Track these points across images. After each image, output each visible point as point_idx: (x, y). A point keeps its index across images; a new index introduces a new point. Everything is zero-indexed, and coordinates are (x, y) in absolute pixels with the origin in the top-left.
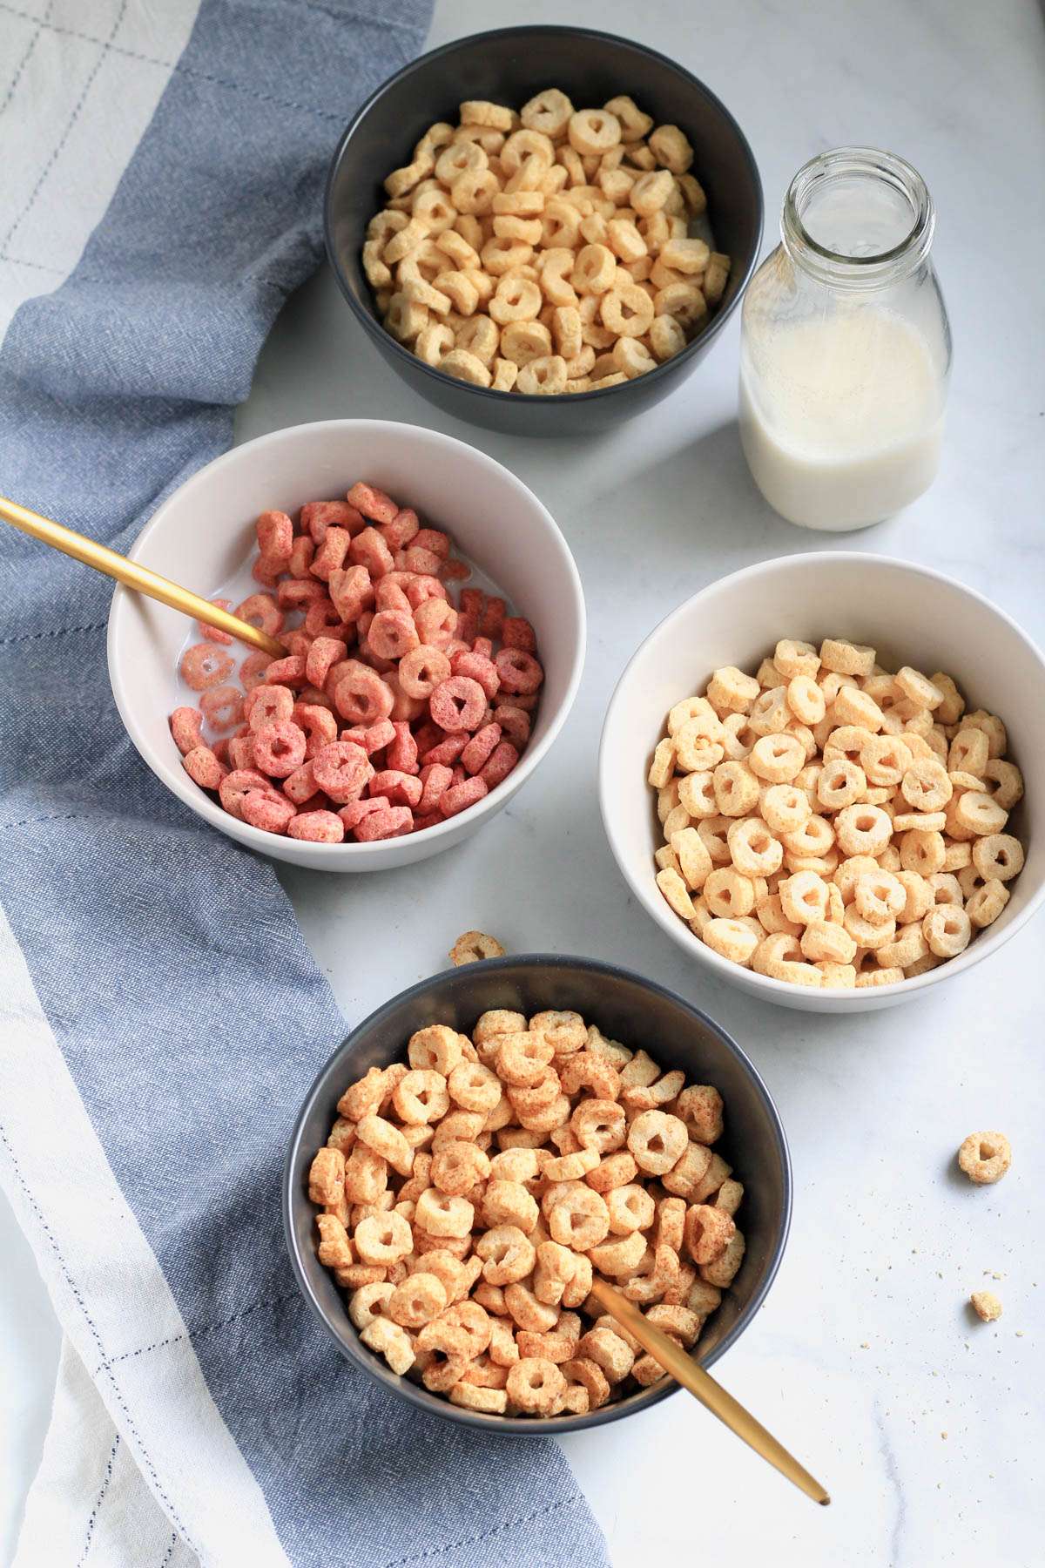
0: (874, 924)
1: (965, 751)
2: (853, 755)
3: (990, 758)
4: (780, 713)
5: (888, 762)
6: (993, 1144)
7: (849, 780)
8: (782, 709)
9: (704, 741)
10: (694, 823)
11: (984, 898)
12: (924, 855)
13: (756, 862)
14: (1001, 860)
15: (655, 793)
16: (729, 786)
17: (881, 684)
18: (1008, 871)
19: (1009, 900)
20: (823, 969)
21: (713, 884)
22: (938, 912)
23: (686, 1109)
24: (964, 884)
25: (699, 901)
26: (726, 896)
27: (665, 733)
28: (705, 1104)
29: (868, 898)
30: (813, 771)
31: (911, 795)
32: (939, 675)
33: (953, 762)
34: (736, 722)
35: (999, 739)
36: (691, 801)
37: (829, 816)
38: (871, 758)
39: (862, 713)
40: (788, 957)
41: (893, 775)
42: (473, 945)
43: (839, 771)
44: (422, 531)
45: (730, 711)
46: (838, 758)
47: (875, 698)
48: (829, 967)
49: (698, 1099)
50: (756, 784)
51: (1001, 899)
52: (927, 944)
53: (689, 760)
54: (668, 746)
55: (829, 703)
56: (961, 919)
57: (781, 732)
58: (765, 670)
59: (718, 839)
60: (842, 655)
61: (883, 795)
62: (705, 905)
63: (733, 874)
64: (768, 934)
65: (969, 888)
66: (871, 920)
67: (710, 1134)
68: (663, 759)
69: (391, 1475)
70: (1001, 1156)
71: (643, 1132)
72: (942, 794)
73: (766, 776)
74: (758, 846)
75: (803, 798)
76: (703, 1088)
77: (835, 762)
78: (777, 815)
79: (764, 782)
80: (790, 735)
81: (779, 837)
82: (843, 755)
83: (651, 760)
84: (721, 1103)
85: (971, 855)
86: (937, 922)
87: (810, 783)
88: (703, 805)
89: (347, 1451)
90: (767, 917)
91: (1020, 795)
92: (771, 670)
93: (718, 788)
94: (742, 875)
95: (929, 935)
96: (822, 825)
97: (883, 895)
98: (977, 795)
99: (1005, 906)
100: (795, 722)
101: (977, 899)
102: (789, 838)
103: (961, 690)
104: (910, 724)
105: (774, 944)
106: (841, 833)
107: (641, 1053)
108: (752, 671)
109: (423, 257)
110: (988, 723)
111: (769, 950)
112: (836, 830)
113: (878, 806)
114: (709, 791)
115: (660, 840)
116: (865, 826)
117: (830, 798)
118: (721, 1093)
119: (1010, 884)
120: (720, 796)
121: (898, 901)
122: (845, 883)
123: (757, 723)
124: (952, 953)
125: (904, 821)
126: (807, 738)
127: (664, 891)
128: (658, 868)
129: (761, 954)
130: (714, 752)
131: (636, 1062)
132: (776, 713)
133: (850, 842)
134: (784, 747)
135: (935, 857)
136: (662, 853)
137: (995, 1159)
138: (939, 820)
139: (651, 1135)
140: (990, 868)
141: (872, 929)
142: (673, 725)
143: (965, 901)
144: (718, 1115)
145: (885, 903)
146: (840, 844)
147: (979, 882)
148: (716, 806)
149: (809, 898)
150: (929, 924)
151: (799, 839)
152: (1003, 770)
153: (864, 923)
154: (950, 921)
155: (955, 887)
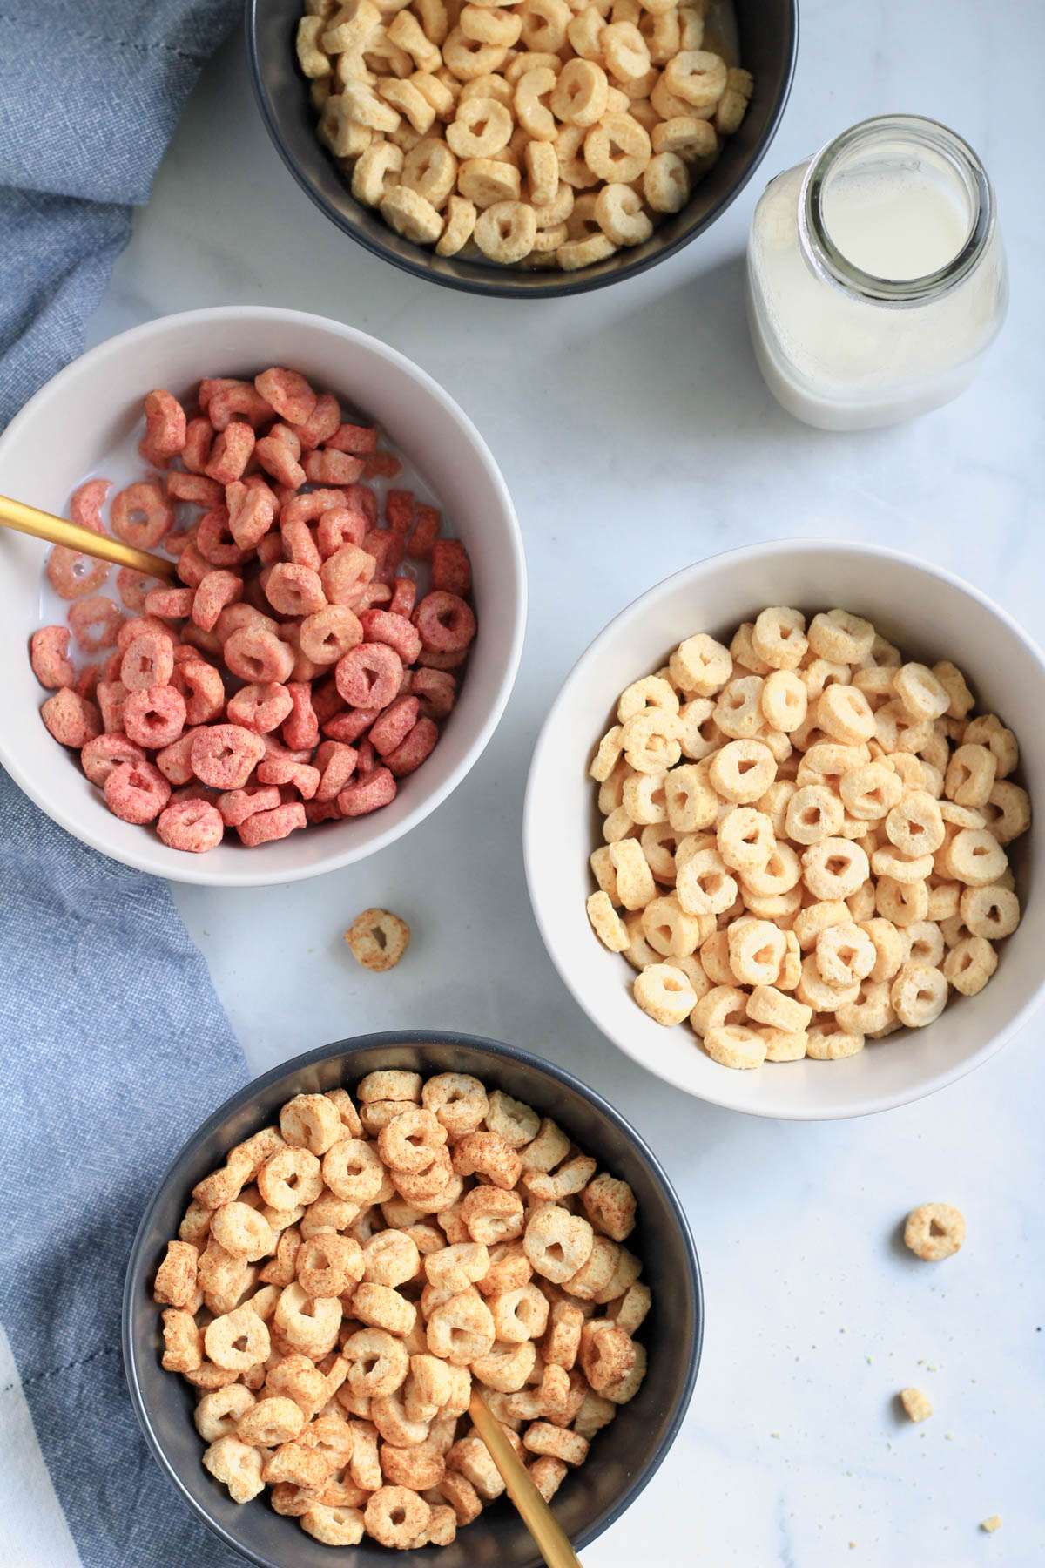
0: (834, 989)
1: (967, 773)
2: (833, 780)
3: (996, 779)
4: (751, 718)
5: (875, 794)
6: (944, 1223)
7: (823, 816)
8: (753, 714)
9: (659, 742)
10: (637, 832)
11: (967, 961)
12: (903, 902)
13: (704, 906)
14: (994, 913)
15: (596, 787)
16: (683, 797)
17: (877, 679)
18: (997, 930)
19: (996, 970)
20: (768, 1039)
21: (653, 916)
23: (594, 1204)
24: (948, 932)
25: (635, 927)
26: (666, 930)
27: (614, 720)
28: (615, 1206)
29: (830, 963)
30: (785, 789)
31: (894, 833)
32: (948, 667)
33: (949, 793)
34: (700, 710)
35: (1008, 761)
36: (636, 811)
37: (799, 849)
38: (855, 792)
39: (849, 730)
40: (730, 1019)
41: (877, 810)
42: (374, 926)
43: (813, 804)
44: (344, 428)
45: (697, 696)
46: (815, 783)
47: (867, 694)
48: (776, 1037)
49: (608, 1200)
50: (715, 804)
51: (986, 972)
52: (894, 1012)
53: (636, 760)
54: (615, 743)
55: (812, 698)
56: (937, 983)
57: (752, 739)
58: (740, 642)
59: (664, 852)
60: (833, 645)
61: (862, 829)
62: (642, 932)
63: (676, 912)
64: (713, 985)
65: (952, 938)
66: (833, 986)
67: (620, 1235)
68: (608, 757)
69: (236, 1562)
70: (953, 1237)
71: (541, 1238)
72: (932, 840)
73: (728, 797)
74: (706, 884)
75: (765, 825)
76: (617, 1184)
77: (809, 788)
78: (734, 856)
79: (723, 800)
80: (760, 741)
81: (735, 875)
82: (820, 779)
83: (595, 751)
84: (634, 1204)
85: (958, 904)
86: (908, 990)
87: (778, 806)
88: (648, 813)
89: (188, 1537)
90: (711, 963)
91: (1024, 830)
92: (747, 647)
93: (671, 794)
94: (686, 915)
95: (898, 1004)
96: (787, 858)
97: (847, 957)
98: (972, 834)
99: (991, 978)
100: (767, 728)
101: (957, 958)
102: (746, 877)
103: (971, 686)
104: (906, 734)
105: (716, 1003)
106: (809, 874)
107: (550, 1127)
108: (725, 637)
109: (372, 49)
110: (999, 741)
111: (708, 1009)
112: (802, 867)
113: (854, 840)
114: (659, 797)
115: (598, 840)
116: (837, 865)
117: (798, 828)
118: (635, 1194)
119: (999, 945)
120: (673, 807)
121: (864, 965)
122: (807, 934)
123: (725, 724)
124: (921, 1025)
125: (884, 863)
126: (782, 746)
127: (595, 925)
128: (594, 886)
129: (700, 1013)
130: (669, 755)
131: (542, 1142)
132: (746, 720)
133: (817, 888)
134: (751, 758)
135: (915, 912)
136: (598, 858)
137: (946, 1241)
138: (925, 867)
139: (551, 1241)
140: (977, 925)
141: (832, 994)
142: (623, 713)
144: (629, 1218)
145: (849, 969)
146: (808, 883)
147: (964, 932)
148: (666, 814)
149: (761, 956)
150: (899, 993)
151: (758, 879)
152: (1009, 798)
153: (822, 986)
154: (923, 989)
155: (936, 938)
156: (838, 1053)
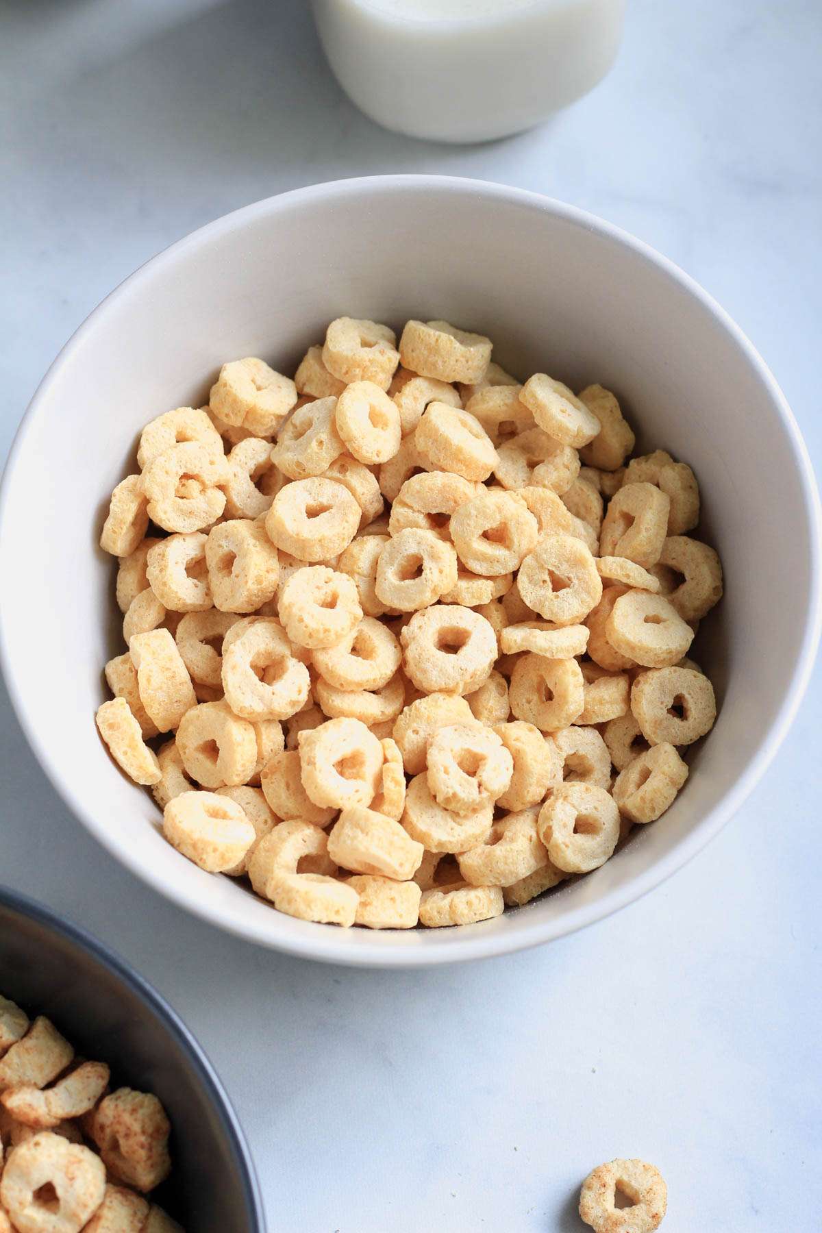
0: (455, 815)
1: (629, 520)
2: (439, 521)
3: (670, 533)
4: (321, 442)
5: (495, 536)
6: (638, 1183)
7: (427, 564)
8: (324, 436)
9: (193, 485)
10: (171, 620)
11: (646, 775)
12: (550, 696)
13: (261, 699)
14: (679, 709)
15: (112, 565)
16: (228, 562)
17: (497, 400)
18: (686, 731)
19: (687, 781)
20: (361, 890)
21: (191, 729)
22: (566, 798)
23: (108, 1131)
24: (615, 745)
25: (169, 754)
26: (212, 749)
27: (133, 466)
28: (136, 1127)
29: (446, 772)
30: (372, 544)
31: (532, 593)
32: (596, 388)
33: (608, 539)
34: (252, 452)
35: (687, 503)
36: (165, 584)
37: (394, 620)
38: (467, 528)
39: (460, 450)
40: (306, 865)
41: (503, 559)
43: (412, 549)
45: (246, 434)
46: (415, 525)
47: (486, 423)
48: (372, 885)
49: (127, 1118)
50: (274, 563)
51: (673, 782)
52: (543, 849)
53: (164, 515)
54: (133, 490)
55: (408, 426)
56: (604, 809)
57: (323, 475)
58: (308, 368)
59: (208, 650)
60: (434, 350)
61: (485, 591)
62: (178, 761)
63: (222, 714)
64: (278, 820)
65: (622, 754)
66: (451, 808)
67: (146, 1178)
68: (124, 511)
70: (649, 1203)
71: (24, 1175)
72: (584, 596)
73: (291, 551)
74: (267, 672)
75: (348, 589)
76: (138, 1096)
77: (407, 531)
78: (301, 620)
79: (286, 559)
80: (338, 481)
81: (307, 658)
82: (422, 520)
83: (104, 512)
84: (165, 1126)
85: (628, 699)
86: (562, 815)
87: (364, 563)
88: (184, 591)
90: (275, 788)
91: (716, 599)
92: (317, 368)
93: (213, 563)
94: (238, 718)
95: (548, 835)
96: (379, 637)
97: (472, 766)
98: (644, 596)
99: (680, 792)
100: (346, 459)
101: (631, 776)
102: (324, 660)
103: (629, 414)
104: (540, 469)
105: (283, 840)
106: (411, 653)
107: (41, 1024)
108: (288, 366)
110: (671, 475)
111: (273, 851)
112: (402, 647)
113: (476, 609)
114: (197, 569)
115: (117, 644)
116: (451, 644)
117: (394, 594)
118: (167, 1110)
119: (690, 753)
120: (216, 578)
121: (497, 777)
122: (412, 739)
123: (285, 458)
124: (585, 867)
125: (518, 637)
126: (367, 487)
127: (107, 739)
128: (108, 693)
129: (261, 857)
130: (209, 503)
131: (29, 1042)
132: (314, 444)
133: (424, 671)
134: (324, 501)
135: (567, 703)
136: (116, 667)
137: (640, 1210)
138: (576, 639)
139: (39, 1180)
140: (657, 723)
141: (451, 823)
142: (145, 454)
143: (615, 772)
144: (160, 1147)
145: (474, 781)
146: (411, 670)
147: (640, 744)
148: (208, 593)
149: (346, 765)
150: (549, 818)
151: (338, 662)
152: (690, 555)
153: (439, 813)
154: (584, 812)
155: (598, 752)
156: (466, 912)
